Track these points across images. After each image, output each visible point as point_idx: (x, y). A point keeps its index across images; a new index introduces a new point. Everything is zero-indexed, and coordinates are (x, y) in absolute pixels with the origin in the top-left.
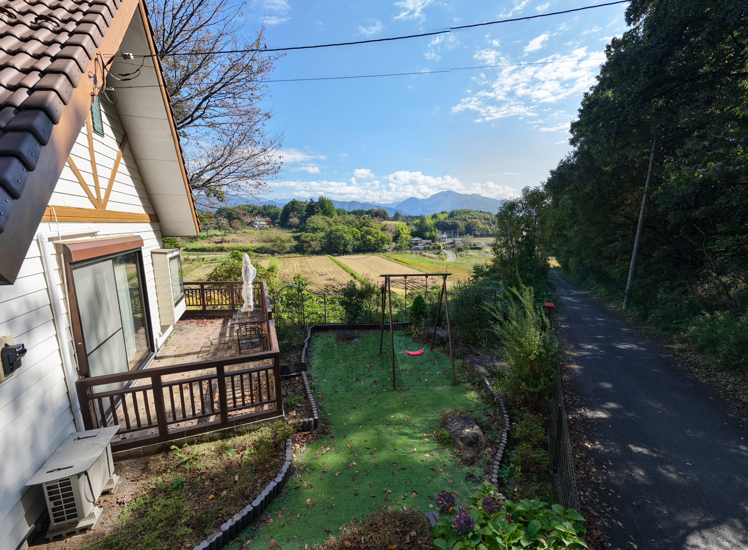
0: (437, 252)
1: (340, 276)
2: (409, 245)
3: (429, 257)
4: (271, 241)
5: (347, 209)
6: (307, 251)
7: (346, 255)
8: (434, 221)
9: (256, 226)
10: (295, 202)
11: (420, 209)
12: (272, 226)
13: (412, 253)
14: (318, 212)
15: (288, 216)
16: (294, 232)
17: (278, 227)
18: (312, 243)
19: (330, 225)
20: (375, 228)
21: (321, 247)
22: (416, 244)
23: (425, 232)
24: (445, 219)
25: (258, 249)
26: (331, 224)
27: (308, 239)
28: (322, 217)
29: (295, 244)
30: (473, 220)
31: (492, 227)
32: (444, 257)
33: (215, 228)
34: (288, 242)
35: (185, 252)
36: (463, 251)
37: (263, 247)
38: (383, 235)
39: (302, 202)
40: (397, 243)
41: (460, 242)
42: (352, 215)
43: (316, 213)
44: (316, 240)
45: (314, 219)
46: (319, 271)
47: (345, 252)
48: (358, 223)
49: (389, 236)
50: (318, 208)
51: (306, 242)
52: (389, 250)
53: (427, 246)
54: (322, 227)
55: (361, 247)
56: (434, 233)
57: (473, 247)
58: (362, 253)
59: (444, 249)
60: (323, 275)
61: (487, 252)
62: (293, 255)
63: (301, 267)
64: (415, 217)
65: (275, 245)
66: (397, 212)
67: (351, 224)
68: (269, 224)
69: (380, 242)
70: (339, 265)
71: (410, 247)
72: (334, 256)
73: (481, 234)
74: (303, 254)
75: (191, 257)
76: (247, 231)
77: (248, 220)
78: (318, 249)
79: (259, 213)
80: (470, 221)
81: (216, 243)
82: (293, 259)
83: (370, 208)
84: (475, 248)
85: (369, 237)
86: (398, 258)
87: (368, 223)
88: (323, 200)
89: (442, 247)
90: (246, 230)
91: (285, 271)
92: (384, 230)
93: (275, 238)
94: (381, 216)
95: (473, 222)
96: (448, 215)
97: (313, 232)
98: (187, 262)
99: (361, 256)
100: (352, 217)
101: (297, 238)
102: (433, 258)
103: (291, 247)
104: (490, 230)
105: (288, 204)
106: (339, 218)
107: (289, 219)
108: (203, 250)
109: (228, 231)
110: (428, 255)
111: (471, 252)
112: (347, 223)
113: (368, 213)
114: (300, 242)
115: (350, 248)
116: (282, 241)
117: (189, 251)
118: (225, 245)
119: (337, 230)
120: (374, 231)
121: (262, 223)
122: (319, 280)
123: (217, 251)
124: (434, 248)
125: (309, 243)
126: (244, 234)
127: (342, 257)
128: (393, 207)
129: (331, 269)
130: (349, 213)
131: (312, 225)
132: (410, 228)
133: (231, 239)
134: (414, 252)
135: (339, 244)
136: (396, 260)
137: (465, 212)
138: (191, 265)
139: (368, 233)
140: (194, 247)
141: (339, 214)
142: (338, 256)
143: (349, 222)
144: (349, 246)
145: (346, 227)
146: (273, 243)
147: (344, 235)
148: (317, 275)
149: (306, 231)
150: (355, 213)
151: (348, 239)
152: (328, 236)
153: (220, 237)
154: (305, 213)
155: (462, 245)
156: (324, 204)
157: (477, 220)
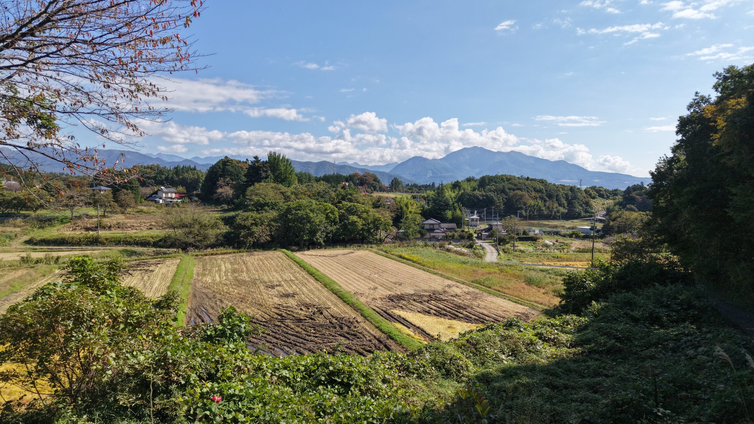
0: (468, 243)
1: (304, 289)
2: (420, 232)
3: (456, 252)
4: (184, 226)
5: (312, 172)
6: (244, 243)
7: (314, 248)
8: (456, 192)
9: (161, 201)
10: (228, 161)
11: (430, 174)
12: (187, 200)
13: (426, 245)
14: (267, 177)
15: (215, 184)
16: (225, 211)
17: (196, 201)
18: (254, 229)
19: (287, 199)
20: (363, 204)
21: (271, 236)
22: (432, 230)
23: (444, 210)
24: (474, 190)
25: (160, 241)
26: (288, 197)
27: (248, 223)
28: (273, 185)
29: (225, 231)
30: (517, 191)
31: (547, 204)
32: (482, 252)
33: (88, 204)
34: (212, 227)
35: (28, 246)
36: (508, 243)
37: (169, 237)
38: (377, 215)
39: (240, 161)
40: (399, 228)
41: (500, 228)
42: (322, 182)
43: (263, 178)
44: (262, 224)
45: (259, 189)
46: (266, 279)
47: (313, 245)
48: (333, 194)
49: (386, 216)
50: (267, 172)
51: (244, 227)
52: (387, 240)
53: (450, 234)
54: (273, 201)
55: (340, 235)
56: (458, 212)
57: (522, 236)
58: (341, 245)
59: (479, 238)
60: (273, 287)
61: (547, 246)
62: (221, 250)
63: (234, 271)
64: (423, 186)
65: (190, 233)
66: (395, 179)
67: (322, 197)
68: (181, 198)
69: (371, 226)
70: (302, 266)
71: (422, 235)
72: (293, 251)
73: (530, 215)
74: (239, 248)
75: (35, 255)
76: (145, 208)
77: (148, 191)
78: (264, 238)
79: (167, 179)
80: (512, 193)
81: (87, 229)
82: (220, 256)
83: (351, 173)
84: (526, 238)
85: (355, 218)
86: (405, 255)
87: (351, 195)
88: (275, 159)
89: (475, 235)
90: (143, 207)
91: (204, 279)
92: (378, 207)
93: (190, 221)
94: (370, 185)
95: (516, 195)
96: (477, 183)
97: (258, 210)
98: (26, 265)
99: (339, 251)
100: (322, 187)
101: (228, 221)
102: (462, 254)
103: (217, 236)
104: (544, 208)
105: (217, 164)
106: (302, 188)
107: (217, 188)
108: (61, 242)
109: (110, 210)
110: (455, 249)
111: (521, 246)
112: (314, 196)
113: (349, 179)
114: (235, 228)
115: (320, 237)
116: (203, 226)
117: (36, 244)
118: (103, 234)
119: (299, 207)
120: (361, 207)
121: (170, 195)
122: (266, 297)
123: (86, 245)
124: (462, 237)
125: (249, 229)
126: (138, 214)
127: (306, 252)
128: (387, 171)
129: (288, 276)
130: (318, 180)
131: (256, 198)
132: (419, 204)
133: (115, 222)
134: (429, 243)
135: (302, 230)
136: (401, 257)
137: (502, 179)
138: (31, 271)
139: (351, 211)
140: (44, 237)
141: (300, 181)
142: (299, 250)
143: (319, 193)
144: (318, 234)
145: (314, 202)
146: (187, 230)
147: (311, 215)
148: (262, 288)
149: (245, 208)
150: (327, 179)
151: (317, 221)
152: (284, 217)
153: (95, 220)
154: (244, 179)
155: (504, 232)
156: (278, 164)
157: (524, 193)
